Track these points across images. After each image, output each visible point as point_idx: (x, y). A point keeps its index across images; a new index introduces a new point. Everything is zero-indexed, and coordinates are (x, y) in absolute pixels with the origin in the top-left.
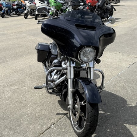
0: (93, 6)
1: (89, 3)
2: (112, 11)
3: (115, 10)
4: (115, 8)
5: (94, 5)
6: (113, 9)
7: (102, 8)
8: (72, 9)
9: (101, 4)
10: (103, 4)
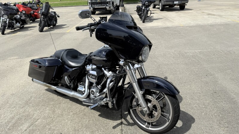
0: (28, 15)
1: (22, 11)
2: (55, 18)
3: (58, 17)
4: (58, 15)
5: (29, 13)
6: (57, 16)
7: (47, 15)
8: (8, 18)
9: (45, 10)
10: (47, 10)
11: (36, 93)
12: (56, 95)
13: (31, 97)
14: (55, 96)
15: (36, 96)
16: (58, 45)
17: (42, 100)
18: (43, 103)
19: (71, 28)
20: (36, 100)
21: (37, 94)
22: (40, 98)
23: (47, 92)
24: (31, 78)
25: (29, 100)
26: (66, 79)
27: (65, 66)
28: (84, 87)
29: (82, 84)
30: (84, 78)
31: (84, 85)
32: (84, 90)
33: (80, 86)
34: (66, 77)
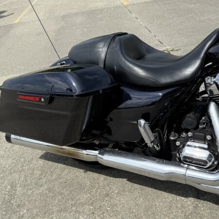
11: (20, 172)
12: (82, 171)
13: (13, 186)
14: (79, 174)
15: (26, 180)
16: (9, 49)
17: (50, 190)
18: (59, 201)
19: (19, 15)
20: (30, 192)
21: (23, 172)
22: (41, 186)
23: (50, 163)
24: (4, 134)
25: (12, 196)
26: (144, 127)
27: (122, 88)
28: (206, 146)
29: (195, 138)
30: (190, 118)
31: (204, 140)
32: (210, 156)
33: (188, 146)
34: (142, 122)
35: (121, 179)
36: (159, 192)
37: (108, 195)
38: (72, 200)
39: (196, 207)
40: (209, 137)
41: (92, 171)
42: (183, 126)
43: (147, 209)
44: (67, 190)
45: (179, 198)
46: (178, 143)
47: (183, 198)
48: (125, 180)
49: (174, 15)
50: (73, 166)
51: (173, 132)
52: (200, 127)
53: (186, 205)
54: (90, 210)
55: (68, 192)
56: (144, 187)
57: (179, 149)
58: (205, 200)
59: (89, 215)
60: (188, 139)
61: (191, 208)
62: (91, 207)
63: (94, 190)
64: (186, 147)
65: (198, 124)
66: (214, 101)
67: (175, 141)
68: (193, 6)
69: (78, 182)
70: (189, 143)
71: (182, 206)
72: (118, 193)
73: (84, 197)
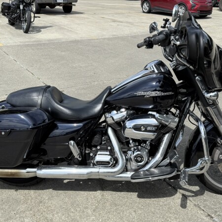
26: (74, 145)
27: (55, 122)
28: (108, 153)
29: (101, 150)
30: (97, 138)
31: (106, 150)
32: (111, 159)
33: (99, 154)
34: (72, 142)
35: (48, 190)
36: (77, 192)
37: (41, 202)
38: (14, 211)
39: (103, 195)
40: (109, 148)
41: (22, 189)
42: (92, 144)
43: (72, 204)
44: (6, 205)
45: (91, 193)
46: (91, 154)
47: (94, 192)
48: (51, 190)
49: (50, 60)
50: (4, 189)
51: (87, 148)
52: (103, 143)
53: (96, 196)
54: (31, 214)
55: (7, 207)
56: (67, 191)
57: (93, 158)
58: (107, 190)
59: (32, 217)
60: (97, 151)
61: (100, 196)
62: (31, 212)
63: (29, 201)
64: (97, 156)
65: (102, 141)
66: (111, 127)
67: (89, 153)
68: (63, 53)
69: (13, 199)
70: (99, 153)
71: (95, 197)
72: (49, 199)
73: (22, 207)
